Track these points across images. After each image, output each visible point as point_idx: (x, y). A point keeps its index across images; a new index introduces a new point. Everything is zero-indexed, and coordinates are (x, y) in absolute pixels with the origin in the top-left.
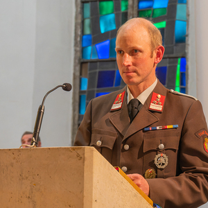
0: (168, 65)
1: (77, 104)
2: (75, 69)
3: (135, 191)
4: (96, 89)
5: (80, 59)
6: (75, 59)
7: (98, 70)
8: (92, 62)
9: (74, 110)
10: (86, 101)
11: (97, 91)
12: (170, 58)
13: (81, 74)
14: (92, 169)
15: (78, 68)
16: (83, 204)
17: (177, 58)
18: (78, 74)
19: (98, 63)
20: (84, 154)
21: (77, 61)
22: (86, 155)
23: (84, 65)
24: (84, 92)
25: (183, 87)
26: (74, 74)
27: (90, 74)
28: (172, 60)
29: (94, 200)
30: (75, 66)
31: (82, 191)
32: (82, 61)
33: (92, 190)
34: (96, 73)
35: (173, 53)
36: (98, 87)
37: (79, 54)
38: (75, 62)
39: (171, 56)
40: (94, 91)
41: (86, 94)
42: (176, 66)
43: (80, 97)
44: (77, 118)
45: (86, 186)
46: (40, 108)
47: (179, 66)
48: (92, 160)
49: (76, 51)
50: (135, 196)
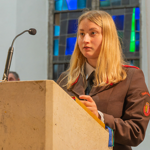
0: (125, 14)
1: (52, 47)
2: (49, 19)
3: (89, 116)
4: (67, 35)
5: (53, 11)
6: (49, 10)
7: (68, 19)
8: (63, 13)
9: (49, 52)
10: (59, 45)
11: (68, 36)
12: (126, 8)
13: (54, 23)
14: (52, 98)
15: (52, 18)
16: (45, 127)
17: (132, 8)
18: (52, 22)
19: (68, 14)
20: (45, 86)
21: (51, 12)
22: (47, 87)
23: (57, 15)
24: (57, 37)
25: (137, 31)
26: (49, 23)
27: (62, 22)
28: (128, 9)
29: (54, 124)
30: (49, 17)
31: (44, 117)
32: (55, 12)
33: (52, 115)
34: (66, 21)
35: (128, 4)
36: (68, 33)
37: (52, 7)
38: (49, 13)
39: (128, 6)
40: (65, 37)
41: (59, 39)
42: (132, 15)
43: (54, 42)
44: (51, 58)
45: (47, 112)
46: (10, 49)
47: (134, 15)
48: (52, 91)
49: (50, 4)
50: (89, 120)
